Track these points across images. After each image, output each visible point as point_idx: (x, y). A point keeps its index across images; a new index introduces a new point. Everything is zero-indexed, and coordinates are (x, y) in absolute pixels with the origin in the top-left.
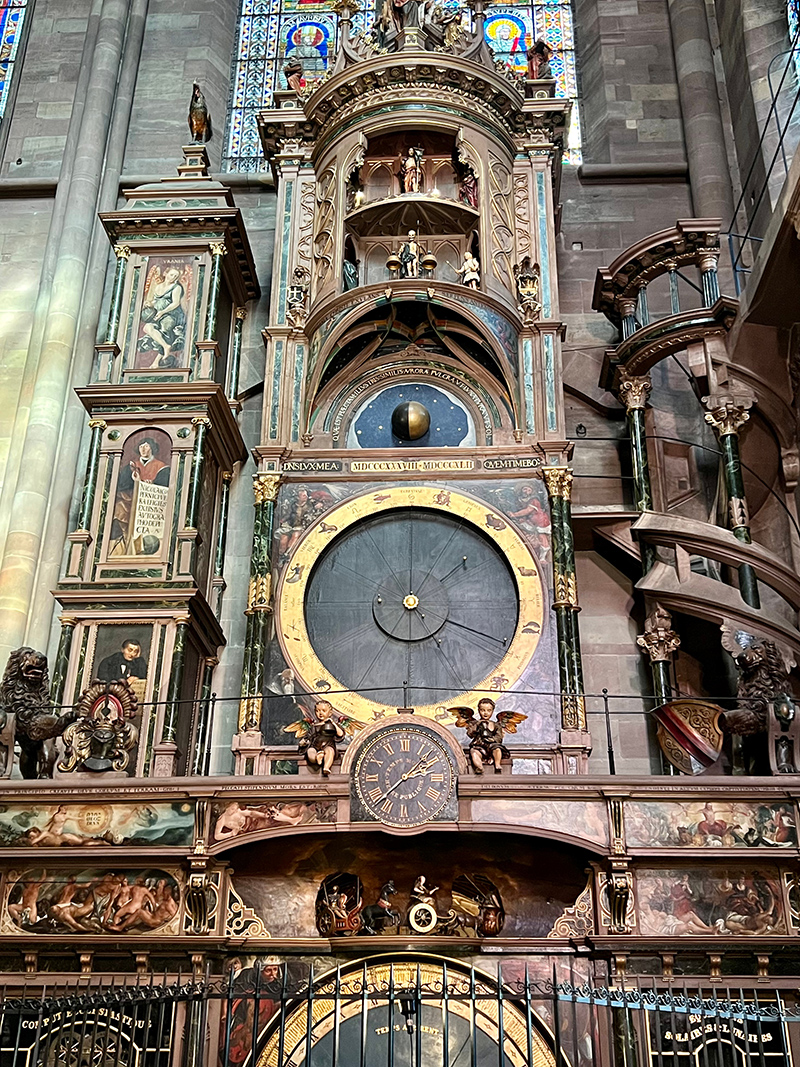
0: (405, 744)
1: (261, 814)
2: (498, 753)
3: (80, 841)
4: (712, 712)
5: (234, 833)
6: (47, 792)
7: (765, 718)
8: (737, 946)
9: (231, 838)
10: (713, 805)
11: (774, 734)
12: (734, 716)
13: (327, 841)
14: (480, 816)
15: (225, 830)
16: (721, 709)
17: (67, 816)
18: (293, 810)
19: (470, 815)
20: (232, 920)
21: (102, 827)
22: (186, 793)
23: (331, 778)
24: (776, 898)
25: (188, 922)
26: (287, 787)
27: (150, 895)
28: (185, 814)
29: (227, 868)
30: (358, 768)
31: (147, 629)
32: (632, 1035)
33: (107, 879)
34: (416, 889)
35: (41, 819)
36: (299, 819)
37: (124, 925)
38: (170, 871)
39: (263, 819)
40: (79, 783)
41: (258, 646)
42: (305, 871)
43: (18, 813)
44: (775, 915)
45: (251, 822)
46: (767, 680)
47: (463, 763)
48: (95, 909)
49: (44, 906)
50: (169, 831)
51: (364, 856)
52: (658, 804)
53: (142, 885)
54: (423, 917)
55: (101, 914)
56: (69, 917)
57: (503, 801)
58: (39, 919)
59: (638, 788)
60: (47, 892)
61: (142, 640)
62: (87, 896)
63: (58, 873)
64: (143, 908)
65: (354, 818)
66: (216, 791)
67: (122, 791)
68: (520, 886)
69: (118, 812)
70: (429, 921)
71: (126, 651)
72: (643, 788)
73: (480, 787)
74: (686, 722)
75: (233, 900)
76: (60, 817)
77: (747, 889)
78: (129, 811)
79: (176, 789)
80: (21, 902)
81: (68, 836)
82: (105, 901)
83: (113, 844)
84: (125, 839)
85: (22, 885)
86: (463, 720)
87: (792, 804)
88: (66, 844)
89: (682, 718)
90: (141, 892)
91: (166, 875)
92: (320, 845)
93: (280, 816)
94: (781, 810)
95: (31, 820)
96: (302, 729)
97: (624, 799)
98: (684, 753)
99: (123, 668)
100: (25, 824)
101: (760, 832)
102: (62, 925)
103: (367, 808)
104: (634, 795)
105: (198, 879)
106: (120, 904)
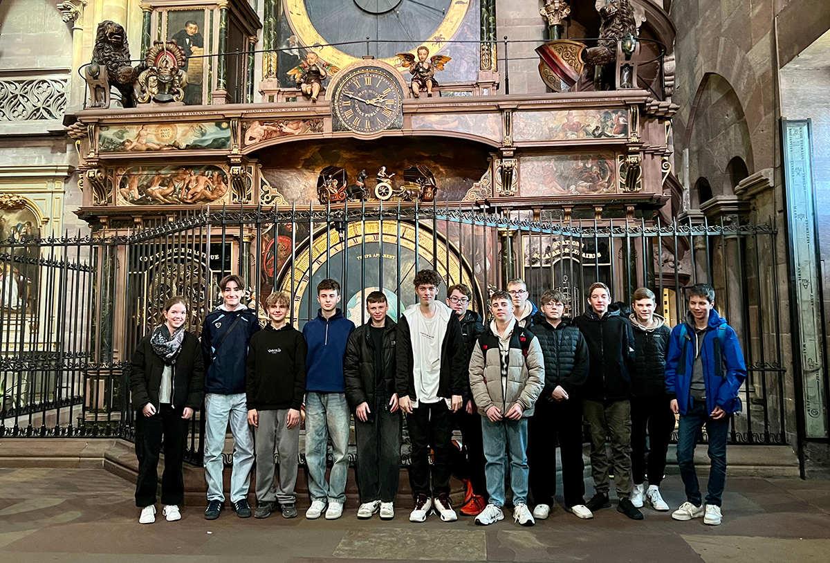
0: (368, 81)
1: (274, 128)
2: (430, 83)
4: (578, 48)
5: (257, 141)
6: (132, 116)
7: (615, 52)
8: (582, 201)
9: (256, 144)
10: (574, 112)
11: (620, 62)
12: (594, 50)
13: (321, 146)
14: (417, 126)
15: (251, 138)
16: (584, 46)
17: (148, 131)
18: (295, 125)
19: (411, 125)
20: (263, 196)
21: (171, 138)
22: (223, 115)
23: (318, 103)
24: (611, 171)
25: (234, 196)
26: (289, 110)
27: (209, 181)
28: (224, 129)
29: (257, 163)
30: (336, 97)
31: (201, 13)
32: (512, 256)
34: (379, 174)
35: (132, 133)
36: (299, 131)
37: (194, 199)
38: (221, 166)
39: (275, 131)
40: (152, 110)
41: (271, 20)
42: (309, 165)
43: (116, 131)
44: (609, 182)
45: (268, 134)
46: (619, 25)
47: (406, 92)
48: (175, 190)
49: (142, 189)
50: (215, 140)
51: (346, 155)
52: (536, 113)
53: (203, 175)
54: (384, 191)
55: (179, 193)
56: (159, 195)
57: (433, 116)
58: (140, 197)
59: (523, 103)
60: (144, 180)
61: (199, 21)
62: (169, 182)
63: (149, 169)
64: (206, 189)
65: (335, 129)
66: (242, 114)
67: (181, 114)
68: (446, 171)
69: (181, 129)
70: (388, 193)
71: (188, 29)
72: (526, 102)
73: (417, 106)
74: (559, 57)
75: (263, 183)
76: (143, 133)
77: (592, 167)
78: (187, 128)
79: (216, 113)
80: (127, 187)
81: (150, 145)
82: (181, 185)
83: (179, 149)
84: (187, 146)
85: (127, 177)
86: (407, 63)
87: (627, 110)
88: (148, 150)
89: (556, 54)
90: (203, 180)
91: (219, 169)
92: (315, 149)
93: (286, 129)
94: (619, 113)
95: (124, 135)
96: (299, 72)
97: (514, 110)
98: (557, 78)
99: (188, 40)
100: (121, 137)
101: (603, 129)
102: (155, 200)
103: (343, 123)
104: (520, 108)
105: (236, 169)
106: (190, 187)
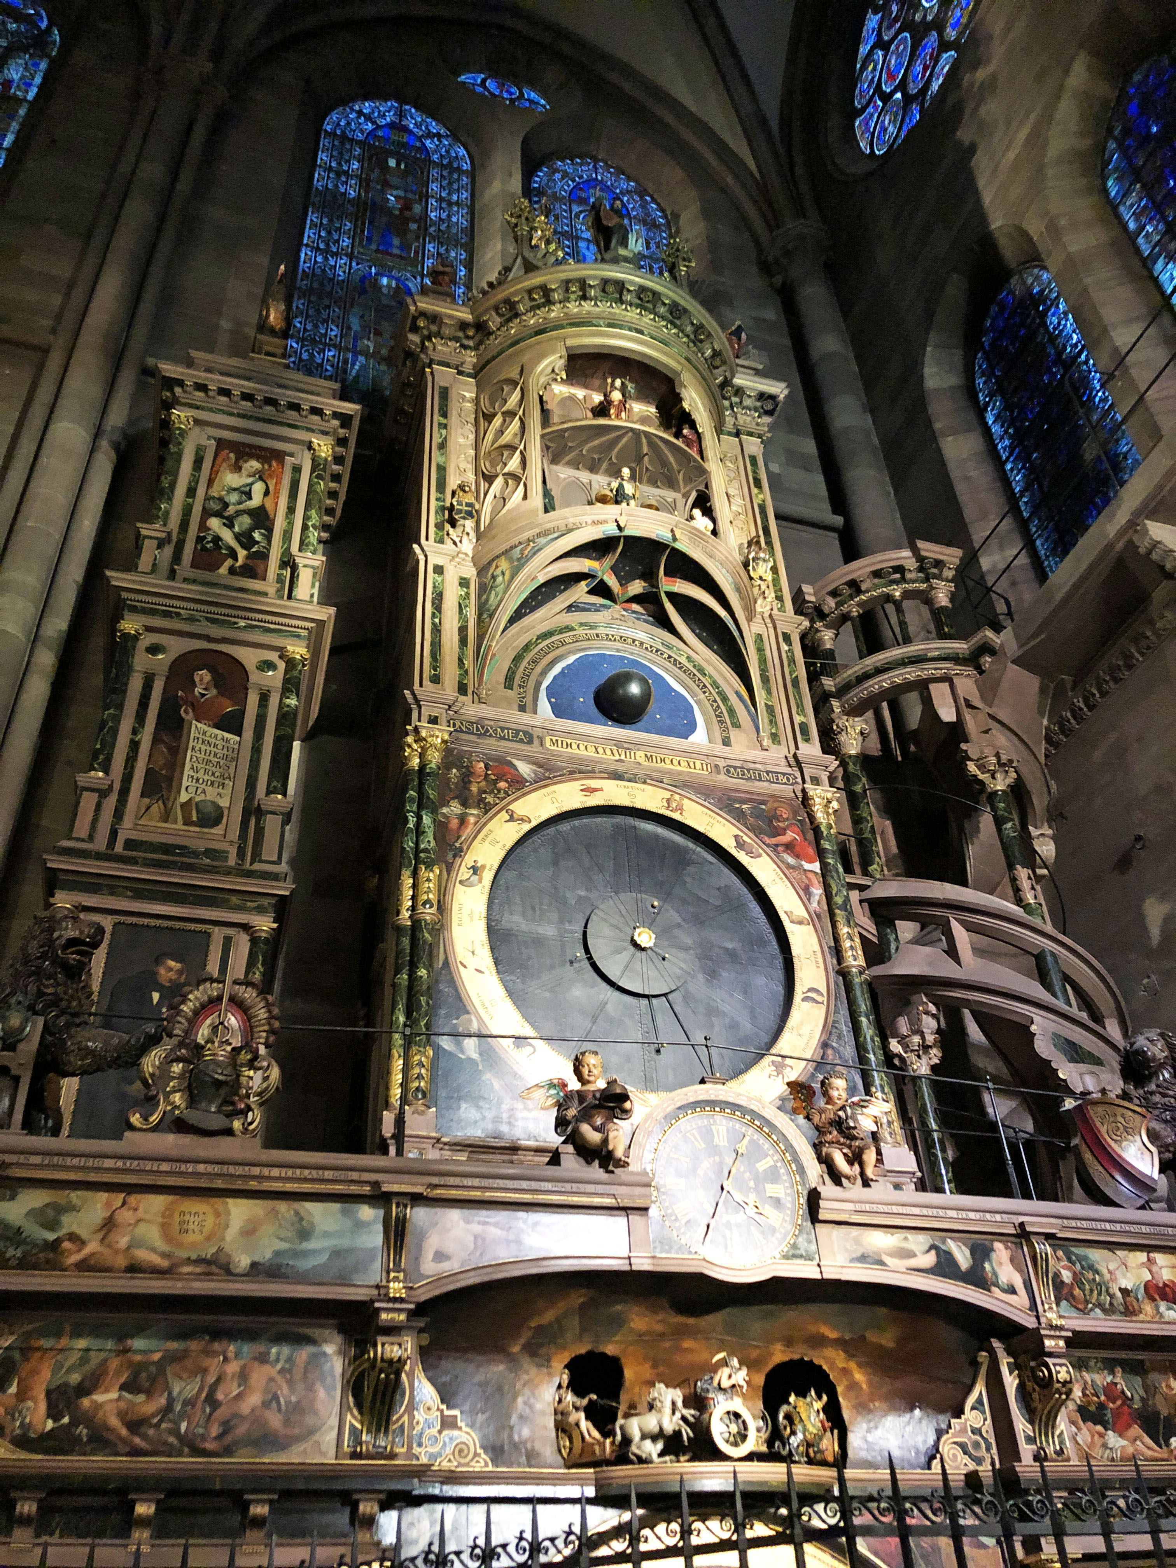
1: (501, 1234)
2: (871, 1157)
3: (165, 1263)
4: (1138, 1118)
5: (454, 1264)
6: (105, 1163)
9: (449, 1273)
14: (848, 1256)
15: (439, 1257)
17: (140, 1213)
19: (835, 1253)
20: (421, 1434)
21: (208, 1239)
22: (371, 1183)
23: (622, 1176)
25: (355, 1433)
26: (549, 1186)
27: (279, 1379)
28: (364, 1225)
29: (421, 1331)
31: (200, 939)
33: (194, 1345)
35: (87, 1214)
37: (227, 1439)
40: (173, 1152)
41: (424, 972)
42: (541, 1346)
43: (38, 1204)
48: (169, 1407)
49: (61, 1399)
50: (336, 1254)
51: (639, 1322)
53: (263, 1359)
55: (183, 1415)
56: (114, 1422)
58: (50, 1424)
59: (1066, 1223)
62: (153, 1380)
63: (96, 1331)
64: (266, 1404)
66: (428, 1185)
67: (256, 1171)
69: (240, 1213)
71: (162, 971)
72: (1073, 1223)
73: (842, 1206)
74: (1104, 1132)
76: (125, 1216)
78: (261, 1213)
79: (353, 1177)
80: (13, 1389)
81: (143, 1255)
82: (190, 1390)
83: (229, 1272)
84: (254, 1265)
85: (17, 1355)
86: (800, 1103)
88: (134, 1269)
89: (1098, 1124)
90: (261, 1374)
92: (576, 1299)
93: (531, 1238)
95: (66, 1218)
97: (1047, 1238)
99: (156, 996)
100: (52, 1225)
102: (100, 1438)
103: (675, 1233)
104: (1062, 1233)
105: (395, 1346)
106: (220, 1396)
